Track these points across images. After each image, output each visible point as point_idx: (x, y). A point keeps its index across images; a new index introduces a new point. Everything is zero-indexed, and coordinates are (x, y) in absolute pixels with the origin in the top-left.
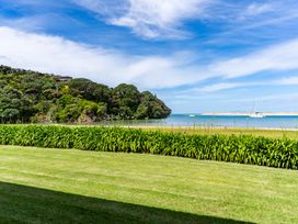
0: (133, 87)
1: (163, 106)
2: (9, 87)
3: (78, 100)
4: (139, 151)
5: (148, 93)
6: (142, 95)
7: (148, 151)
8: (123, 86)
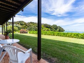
0: (56, 25)
1: (63, 29)
2: (34, 26)
3: (45, 28)
4: (53, 35)
5: (59, 26)
6: (58, 27)
7: (55, 35)
8: (54, 25)
